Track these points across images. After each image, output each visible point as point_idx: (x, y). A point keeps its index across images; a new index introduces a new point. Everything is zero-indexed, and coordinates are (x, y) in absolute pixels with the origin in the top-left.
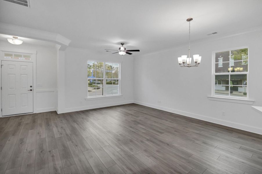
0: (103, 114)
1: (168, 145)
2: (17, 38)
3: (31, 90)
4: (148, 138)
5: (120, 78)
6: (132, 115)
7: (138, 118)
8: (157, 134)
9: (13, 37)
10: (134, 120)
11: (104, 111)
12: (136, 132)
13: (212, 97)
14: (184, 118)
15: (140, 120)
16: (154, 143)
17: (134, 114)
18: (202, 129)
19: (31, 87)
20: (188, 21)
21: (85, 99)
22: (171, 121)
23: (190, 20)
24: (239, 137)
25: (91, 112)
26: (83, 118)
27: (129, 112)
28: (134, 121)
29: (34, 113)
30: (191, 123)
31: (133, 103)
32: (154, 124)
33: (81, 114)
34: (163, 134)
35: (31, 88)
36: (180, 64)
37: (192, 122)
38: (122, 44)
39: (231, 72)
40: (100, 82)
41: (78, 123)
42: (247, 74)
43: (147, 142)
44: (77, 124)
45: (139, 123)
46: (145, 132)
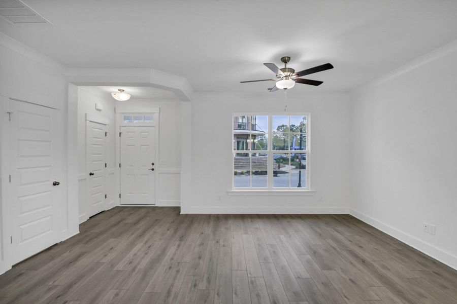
2: (123, 91)
3: (153, 170)
9: (119, 90)
19: (153, 164)
29: (156, 205)
35: (153, 167)
38: (285, 60)
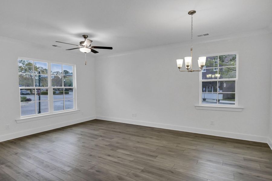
0: (54, 142)
1: (172, 172)
4: (142, 168)
5: (75, 85)
6: (101, 136)
7: (112, 140)
8: (150, 160)
10: (108, 144)
11: (54, 136)
12: (120, 162)
13: (199, 106)
14: (169, 132)
15: (118, 143)
16: (153, 174)
17: (103, 135)
18: (196, 143)
20: (190, 14)
21: (16, 120)
22: (157, 138)
23: (192, 13)
24: (235, 147)
25: (29, 141)
26: (16, 154)
27: (96, 133)
28: (110, 145)
30: (179, 137)
31: (96, 119)
32: (137, 145)
33: (9, 147)
34: (157, 158)
36: (179, 68)
37: (181, 136)
38: (85, 37)
39: (219, 78)
40: (29, 92)
41: (9, 164)
42: (235, 81)
43: (144, 175)
44: (9, 166)
45: (118, 148)
46: (133, 159)
